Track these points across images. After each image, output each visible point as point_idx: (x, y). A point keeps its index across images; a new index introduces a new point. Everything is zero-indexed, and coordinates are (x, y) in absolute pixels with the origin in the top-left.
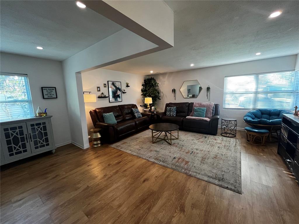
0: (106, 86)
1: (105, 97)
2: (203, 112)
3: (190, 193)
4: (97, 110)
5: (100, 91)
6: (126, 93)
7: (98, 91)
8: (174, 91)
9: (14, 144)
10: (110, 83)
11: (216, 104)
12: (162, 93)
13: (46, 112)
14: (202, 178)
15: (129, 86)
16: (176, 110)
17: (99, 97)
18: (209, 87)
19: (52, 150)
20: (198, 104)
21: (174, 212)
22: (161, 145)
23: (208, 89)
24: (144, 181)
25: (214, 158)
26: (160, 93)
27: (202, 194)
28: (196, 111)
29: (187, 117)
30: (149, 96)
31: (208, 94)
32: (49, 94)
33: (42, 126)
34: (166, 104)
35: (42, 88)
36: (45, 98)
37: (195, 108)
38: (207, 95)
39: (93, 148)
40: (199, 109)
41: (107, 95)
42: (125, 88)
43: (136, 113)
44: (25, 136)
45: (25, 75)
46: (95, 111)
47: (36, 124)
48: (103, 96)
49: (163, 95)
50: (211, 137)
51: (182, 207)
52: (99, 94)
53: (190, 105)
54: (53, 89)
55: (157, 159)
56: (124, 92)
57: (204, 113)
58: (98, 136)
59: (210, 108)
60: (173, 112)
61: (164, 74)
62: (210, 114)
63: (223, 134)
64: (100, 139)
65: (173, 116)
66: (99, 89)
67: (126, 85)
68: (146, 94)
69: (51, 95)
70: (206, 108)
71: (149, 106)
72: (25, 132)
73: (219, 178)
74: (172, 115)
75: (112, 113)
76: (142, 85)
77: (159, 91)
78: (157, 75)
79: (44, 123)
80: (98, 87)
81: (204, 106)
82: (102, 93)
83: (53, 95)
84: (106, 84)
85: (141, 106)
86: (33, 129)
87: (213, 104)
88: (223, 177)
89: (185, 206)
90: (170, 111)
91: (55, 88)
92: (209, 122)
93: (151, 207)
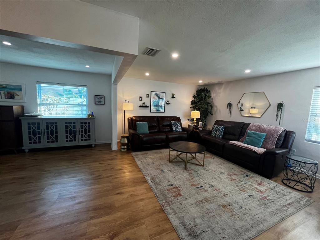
0: (148, 97)
1: (146, 107)
2: (259, 138)
3: (139, 227)
4: (134, 118)
5: (141, 100)
6: (169, 104)
7: (140, 100)
8: (230, 105)
9: (69, 134)
10: (153, 94)
11: (287, 131)
12: (216, 106)
13: (93, 114)
14: (173, 220)
15: (175, 97)
16: (224, 131)
17: (140, 106)
18: (281, 102)
19: (92, 145)
20: (256, 126)
21: (104, 234)
22: (175, 167)
23: (280, 106)
24: (118, 194)
25: (222, 206)
26: (213, 107)
27: (150, 236)
28: (248, 136)
29: (230, 142)
30: (198, 109)
31: (279, 114)
32: (99, 101)
33: (87, 124)
34: (216, 121)
35: (95, 96)
36: (96, 103)
37: (249, 131)
38: (277, 116)
39: (120, 151)
40: (253, 133)
41: (148, 105)
42: (170, 98)
43: (175, 126)
44: (76, 130)
45: (86, 86)
46: (132, 119)
47: (84, 122)
48: (143, 105)
49: (217, 109)
50: (257, 179)
51: (115, 235)
52: (141, 103)
53: (245, 127)
54: (102, 97)
55: (153, 179)
56: (168, 103)
57: (260, 141)
58: (125, 141)
59: (273, 136)
60: (219, 131)
61: (220, 84)
62: (272, 145)
63: (285, 181)
64: (127, 144)
65: (218, 138)
66: (141, 99)
67: (171, 96)
68: (196, 106)
69: (100, 101)
70: (265, 134)
71: (195, 121)
72: (77, 127)
73: (193, 231)
74: (217, 136)
75: (147, 122)
76: (193, 97)
77: (213, 105)
78: (212, 85)
79: (89, 123)
80: (140, 97)
81: (263, 131)
82: (144, 103)
83: (102, 102)
84: (148, 95)
85: (188, 119)
86: (82, 126)
87: (281, 129)
88: (201, 233)
89: (118, 236)
90: (216, 130)
91: (104, 96)
92: (259, 156)
93: (94, 217)
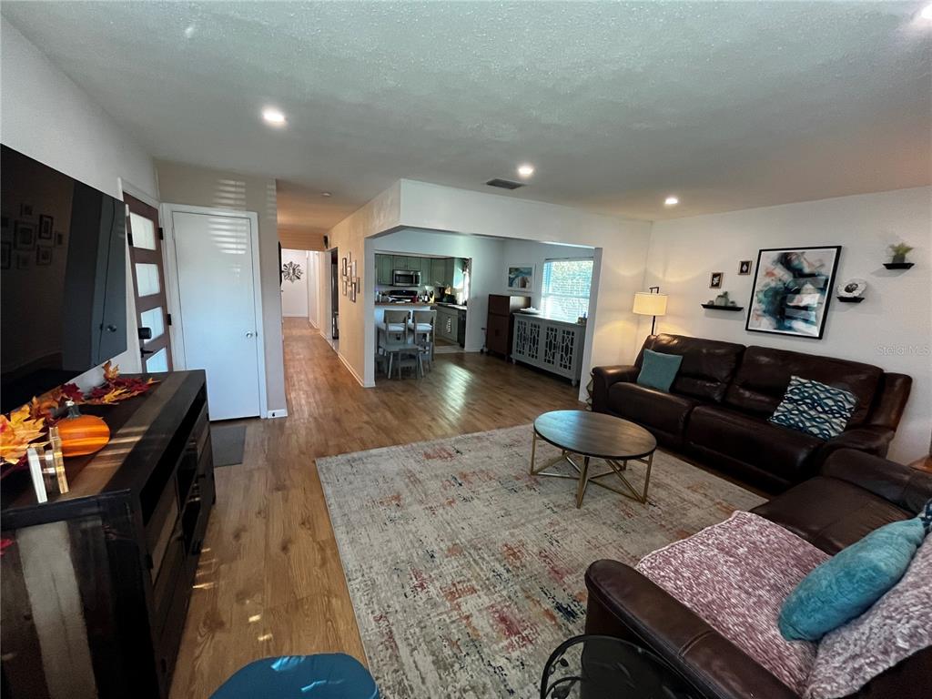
0: (746, 272)
5: (718, 285)
6: (858, 300)
7: (712, 286)
10: (768, 257)
15: (908, 266)
17: (709, 306)
19: (571, 380)
41: (743, 303)
42: (877, 273)
48: (721, 303)
52: (713, 295)
56: (847, 294)
66: (716, 280)
67: (886, 260)
80: (715, 275)
82: (725, 296)
84: (748, 263)
